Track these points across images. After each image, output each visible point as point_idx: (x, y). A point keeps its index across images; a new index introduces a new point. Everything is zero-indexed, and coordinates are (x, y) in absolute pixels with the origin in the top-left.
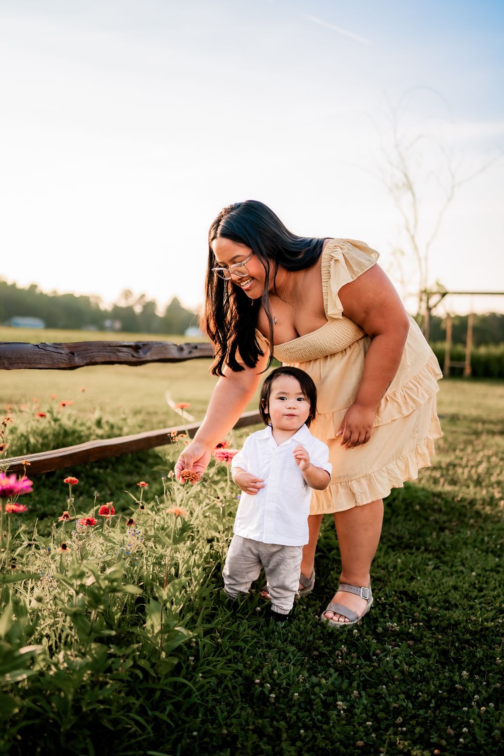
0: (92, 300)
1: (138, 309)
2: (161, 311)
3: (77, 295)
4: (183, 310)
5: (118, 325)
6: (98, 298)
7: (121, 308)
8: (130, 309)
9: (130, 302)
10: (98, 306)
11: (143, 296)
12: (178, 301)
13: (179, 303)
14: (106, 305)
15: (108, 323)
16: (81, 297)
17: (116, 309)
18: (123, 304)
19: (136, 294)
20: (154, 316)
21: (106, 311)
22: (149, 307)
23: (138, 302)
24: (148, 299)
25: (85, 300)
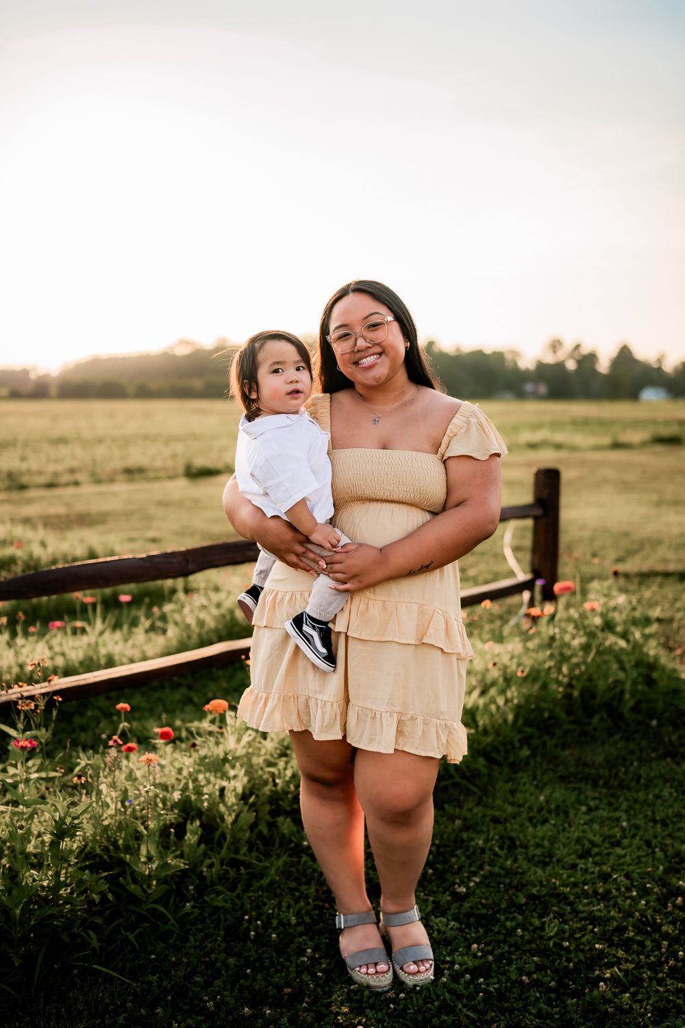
0: (508, 357)
1: (571, 365)
2: (603, 366)
3: (488, 351)
4: (636, 362)
5: (543, 389)
6: (516, 353)
7: (548, 366)
8: (560, 366)
9: (561, 355)
10: (516, 364)
11: (577, 347)
12: (628, 349)
13: (630, 353)
14: (527, 362)
15: (529, 387)
16: (495, 353)
17: (541, 366)
18: (550, 359)
19: (568, 345)
20: (595, 373)
21: (527, 371)
22: (587, 361)
23: (571, 356)
24: (585, 350)
25: (499, 356)
